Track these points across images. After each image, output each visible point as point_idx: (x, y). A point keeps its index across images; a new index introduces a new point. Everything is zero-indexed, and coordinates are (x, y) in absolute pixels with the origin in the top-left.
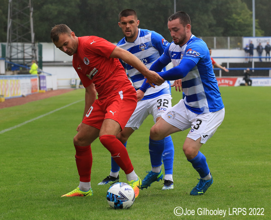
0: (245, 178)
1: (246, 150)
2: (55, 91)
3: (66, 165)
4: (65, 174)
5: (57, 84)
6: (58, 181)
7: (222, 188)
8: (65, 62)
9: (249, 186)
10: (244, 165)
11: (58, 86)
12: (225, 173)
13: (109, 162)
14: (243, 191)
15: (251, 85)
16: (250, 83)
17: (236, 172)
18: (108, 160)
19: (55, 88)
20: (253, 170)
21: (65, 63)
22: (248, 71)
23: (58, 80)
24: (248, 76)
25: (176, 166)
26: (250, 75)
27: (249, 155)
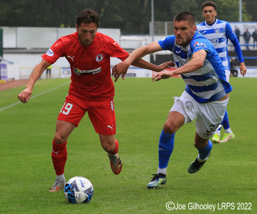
0: (229, 180)
1: (231, 148)
2: (18, 81)
3: (29, 164)
4: (28, 174)
5: (20, 73)
6: (20, 181)
7: (204, 191)
8: (28, 48)
9: (235, 189)
10: (229, 165)
11: (20, 76)
12: (207, 174)
13: (77, 161)
14: (227, 195)
15: (236, 76)
16: (235, 74)
17: (220, 173)
18: (76, 159)
19: (17, 78)
20: (239, 171)
21: (28, 50)
22: (233, 60)
23: (20, 68)
24: (234, 66)
25: (152, 166)
26: (235, 65)
27: (235, 154)
